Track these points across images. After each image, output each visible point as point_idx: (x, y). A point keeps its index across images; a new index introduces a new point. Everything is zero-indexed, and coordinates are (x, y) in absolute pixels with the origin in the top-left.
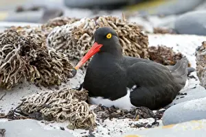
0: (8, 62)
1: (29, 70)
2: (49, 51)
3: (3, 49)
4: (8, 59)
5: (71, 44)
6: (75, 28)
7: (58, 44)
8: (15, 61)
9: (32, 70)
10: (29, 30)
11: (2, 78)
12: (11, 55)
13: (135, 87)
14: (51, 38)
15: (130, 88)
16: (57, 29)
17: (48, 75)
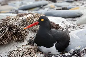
0: (3, 35)
1: (12, 37)
2: (20, 29)
3: (1, 29)
4: (3, 34)
5: (26, 23)
6: (27, 18)
7: (22, 23)
8: (6, 35)
9: (14, 37)
10: (12, 18)
11: (1, 42)
12: (5, 32)
13: (56, 42)
14: (19, 21)
15: (55, 43)
16: (21, 18)
17: (20, 37)
